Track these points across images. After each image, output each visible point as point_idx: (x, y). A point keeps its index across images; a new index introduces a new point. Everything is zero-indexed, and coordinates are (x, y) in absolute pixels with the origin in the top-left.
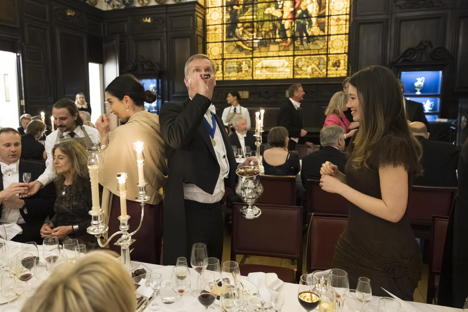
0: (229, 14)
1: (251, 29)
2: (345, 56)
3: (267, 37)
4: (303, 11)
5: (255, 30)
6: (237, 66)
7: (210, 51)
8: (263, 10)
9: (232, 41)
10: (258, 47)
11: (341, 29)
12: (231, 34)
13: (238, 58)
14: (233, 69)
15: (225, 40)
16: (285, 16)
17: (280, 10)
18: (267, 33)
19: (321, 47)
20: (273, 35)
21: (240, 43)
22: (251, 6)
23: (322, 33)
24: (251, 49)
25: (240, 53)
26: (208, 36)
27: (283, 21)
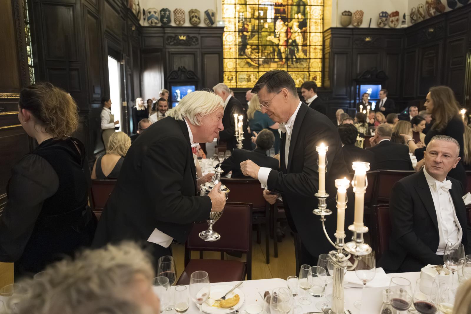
0: (240, 38)
1: (257, 51)
2: (320, 74)
3: (269, 57)
4: (293, 41)
5: (260, 51)
6: (247, 77)
7: (226, 65)
8: (266, 37)
9: (243, 59)
10: (263, 64)
11: (317, 55)
12: (242, 53)
13: (247, 72)
14: (244, 79)
15: (237, 57)
16: (281, 43)
17: (278, 39)
18: (268, 54)
19: (305, 66)
20: (273, 56)
21: (249, 60)
22: (257, 33)
23: (305, 57)
24: (257, 65)
25: (249, 68)
26: (224, 53)
27: (280, 47)
